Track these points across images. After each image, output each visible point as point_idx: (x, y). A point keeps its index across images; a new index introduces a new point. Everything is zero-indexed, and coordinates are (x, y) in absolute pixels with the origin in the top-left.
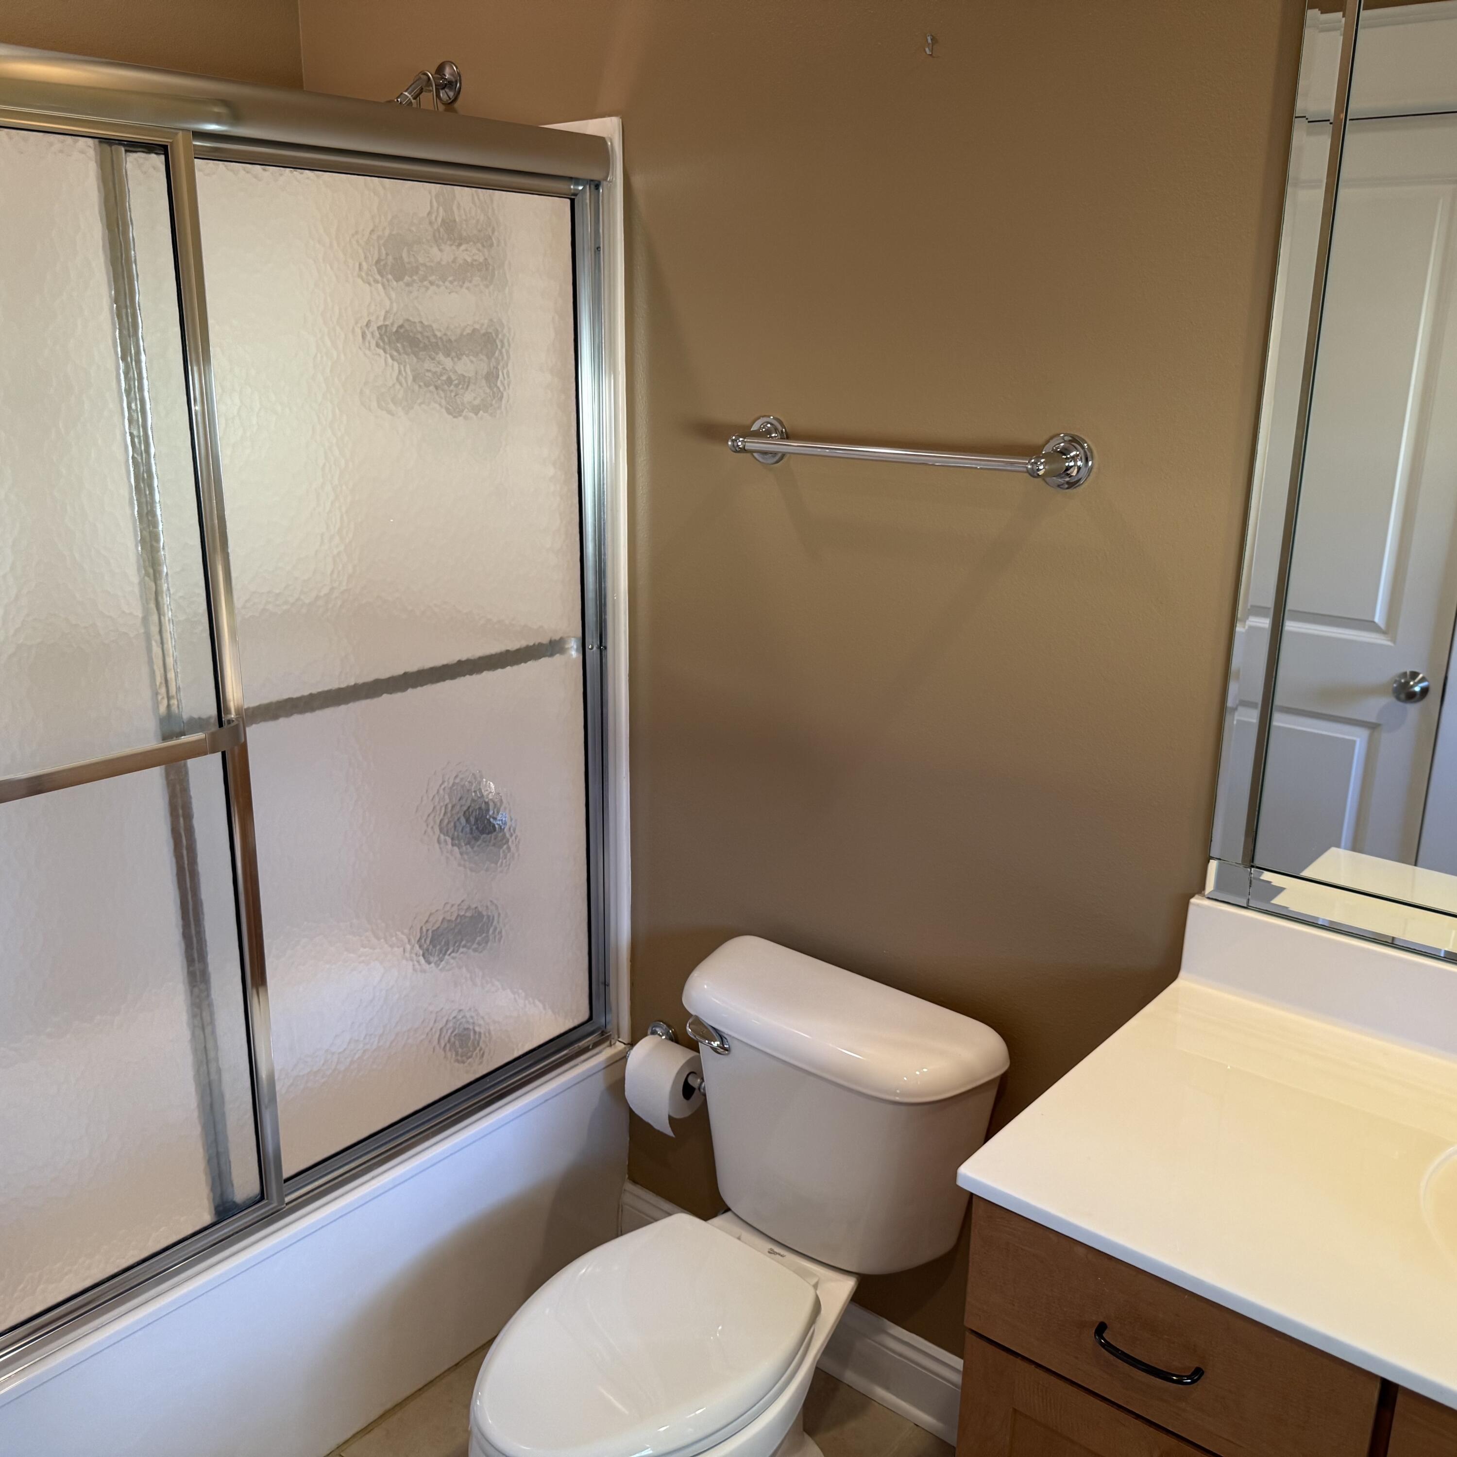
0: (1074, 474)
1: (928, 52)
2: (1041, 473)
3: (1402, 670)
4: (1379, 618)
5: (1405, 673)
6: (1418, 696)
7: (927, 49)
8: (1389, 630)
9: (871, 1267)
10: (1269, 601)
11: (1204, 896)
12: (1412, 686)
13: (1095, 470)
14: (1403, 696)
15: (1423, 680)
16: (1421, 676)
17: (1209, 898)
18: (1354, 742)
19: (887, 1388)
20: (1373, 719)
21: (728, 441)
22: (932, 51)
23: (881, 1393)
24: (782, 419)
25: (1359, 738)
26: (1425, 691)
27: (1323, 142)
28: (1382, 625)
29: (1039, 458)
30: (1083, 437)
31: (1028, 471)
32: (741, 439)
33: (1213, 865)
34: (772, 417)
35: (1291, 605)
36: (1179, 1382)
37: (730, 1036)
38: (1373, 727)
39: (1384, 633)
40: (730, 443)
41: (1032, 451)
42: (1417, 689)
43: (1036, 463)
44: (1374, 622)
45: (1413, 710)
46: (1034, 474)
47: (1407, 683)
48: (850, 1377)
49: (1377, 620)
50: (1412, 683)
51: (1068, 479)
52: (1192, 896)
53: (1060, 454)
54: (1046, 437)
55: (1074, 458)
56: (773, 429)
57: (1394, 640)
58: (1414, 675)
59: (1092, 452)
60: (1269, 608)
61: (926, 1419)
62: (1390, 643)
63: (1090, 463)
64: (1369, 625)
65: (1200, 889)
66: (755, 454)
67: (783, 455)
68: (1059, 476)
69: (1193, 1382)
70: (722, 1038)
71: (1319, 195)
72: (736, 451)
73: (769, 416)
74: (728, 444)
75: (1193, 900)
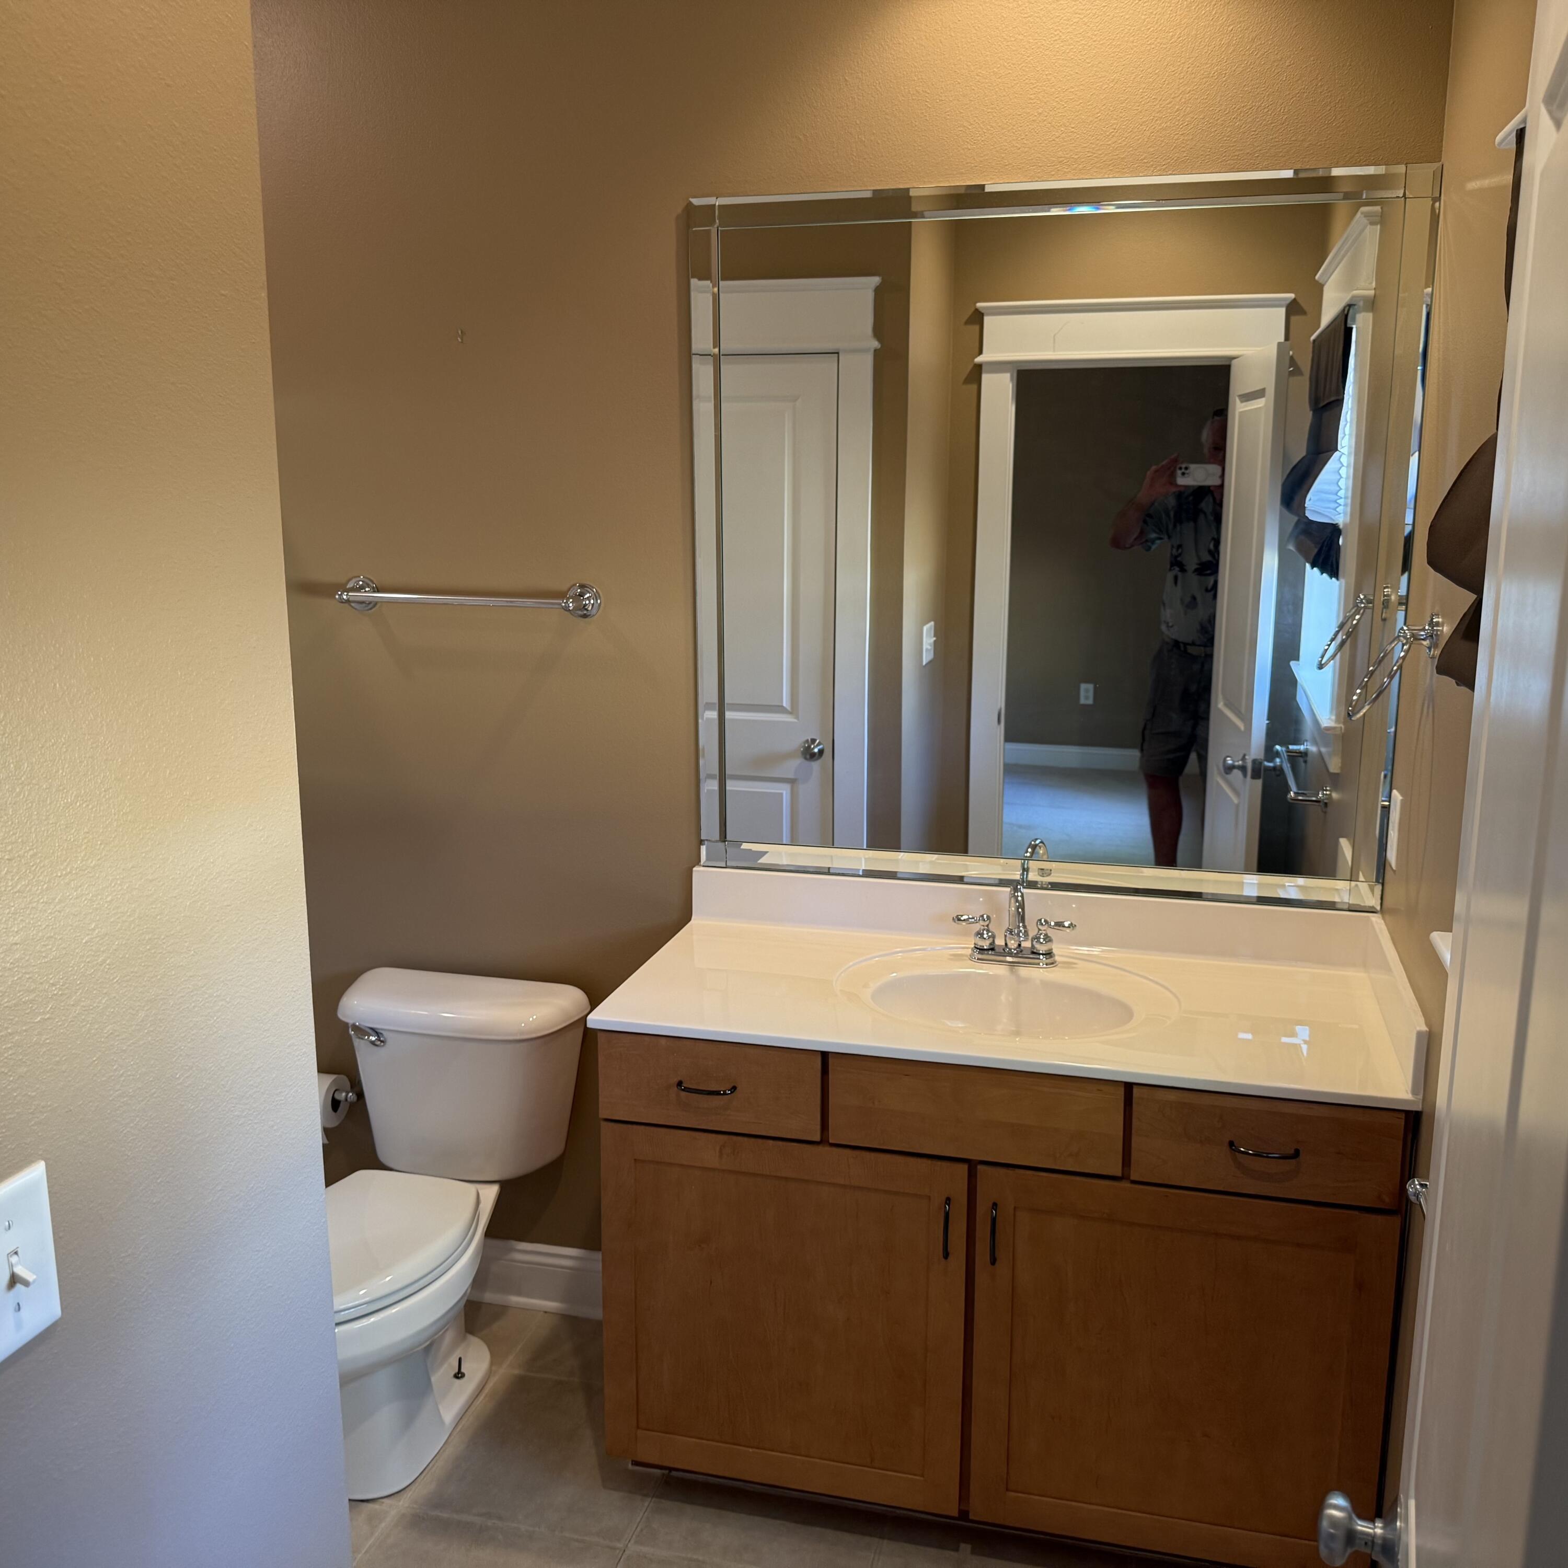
0: (590, 608)
1: (460, 340)
2: (571, 608)
3: (805, 739)
4: (786, 703)
5: (807, 740)
6: (817, 756)
7: (459, 339)
8: (793, 711)
9: (508, 1172)
10: (715, 699)
11: (700, 865)
12: (813, 749)
13: (602, 605)
14: (808, 757)
15: (819, 744)
16: (818, 741)
17: (703, 866)
18: (782, 794)
19: (519, 1294)
20: (791, 776)
21: (335, 595)
22: (462, 340)
23: (515, 1300)
24: (372, 578)
25: (784, 790)
26: (821, 752)
27: (710, 370)
28: (789, 708)
29: (568, 599)
30: (591, 584)
31: (563, 607)
32: (345, 593)
33: (703, 849)
34: (362, 577)
35: (728, 700)
36: (725, 1094)
37: (382, 1029)
38: (792, 782)
39: (791, 713)
40: (337, 597)
41: (562, 595)
42: (816, 750)
43: (567, 602)
44: (782, 706)
45: (816, 765)
46: (566, 609)
47: (809, 747)
48: (490, 1297)
49: (784, 705)
50: (812, 746)
51: (585, 612)
52: (694, 866)
53: (579, 597)
54: (568, 586)
55: (588, 598)
56: (365, 585)
57: (797, 718)
58: (813, 741)
59: (599, 595)
60: (714, 704)
61: (552, 1305)
62: (795, 720)
63: (599, 601)
64: (780, 709)
65: (698, 862)
66: (353, 604)
67: (376, 604)
68: (580, 610)
69: (731, 1093)
70: (376, 1032)
71: (711, 406)
72: (342, 602)
73: (359, 577)
74: (335, 598)
75: (694, 869)
